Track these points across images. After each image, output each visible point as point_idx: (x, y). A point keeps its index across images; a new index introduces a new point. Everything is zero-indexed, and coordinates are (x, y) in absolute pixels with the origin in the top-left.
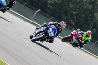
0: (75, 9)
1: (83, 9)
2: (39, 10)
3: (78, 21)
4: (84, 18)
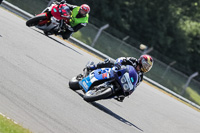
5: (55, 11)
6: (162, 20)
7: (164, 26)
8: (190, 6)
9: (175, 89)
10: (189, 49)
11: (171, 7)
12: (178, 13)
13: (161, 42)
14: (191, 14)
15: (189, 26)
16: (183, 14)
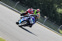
0: (41, 1)
1: (47, 2)
2: (19, 2)
3: (43, 9)
4: (47, 7)
5: (29, 11)
6: (51, 8)
7: (52, 10)
8: (60, 4)
9: (55, 30)
10: (60, 18)
11: (54, 5)
12: (56, 7)
13: (51, 16)
14: (60, 7)
15: (60, 11)
16: (58, 7)
